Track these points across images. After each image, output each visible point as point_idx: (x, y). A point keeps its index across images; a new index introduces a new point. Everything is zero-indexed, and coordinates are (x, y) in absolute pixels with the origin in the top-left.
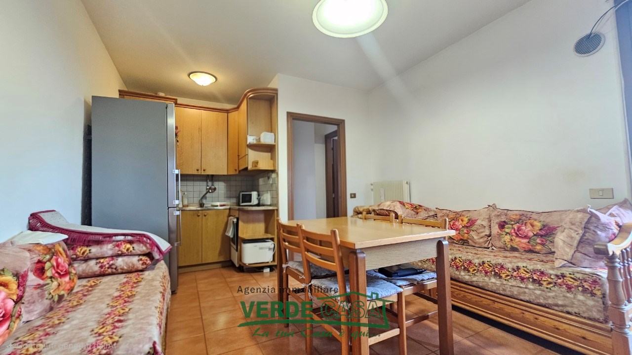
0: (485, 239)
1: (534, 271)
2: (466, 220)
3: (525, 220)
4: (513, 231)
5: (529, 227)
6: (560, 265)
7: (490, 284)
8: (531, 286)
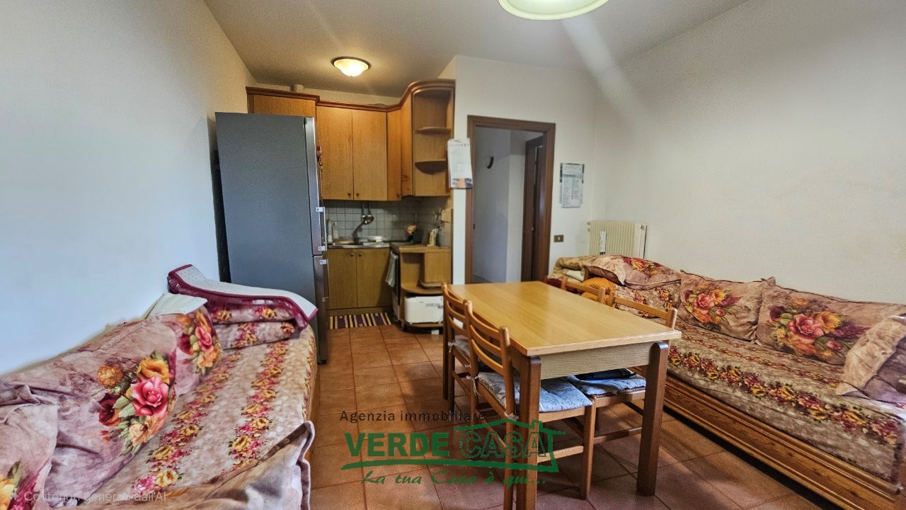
0: (747, 328)
1: (802, 394)
2: (723, 295)
3: (816, 310)
4: (792, 324)
5: (820, 322)
6: (844, 393)
7: (733, 398)
8: (791, 413)
